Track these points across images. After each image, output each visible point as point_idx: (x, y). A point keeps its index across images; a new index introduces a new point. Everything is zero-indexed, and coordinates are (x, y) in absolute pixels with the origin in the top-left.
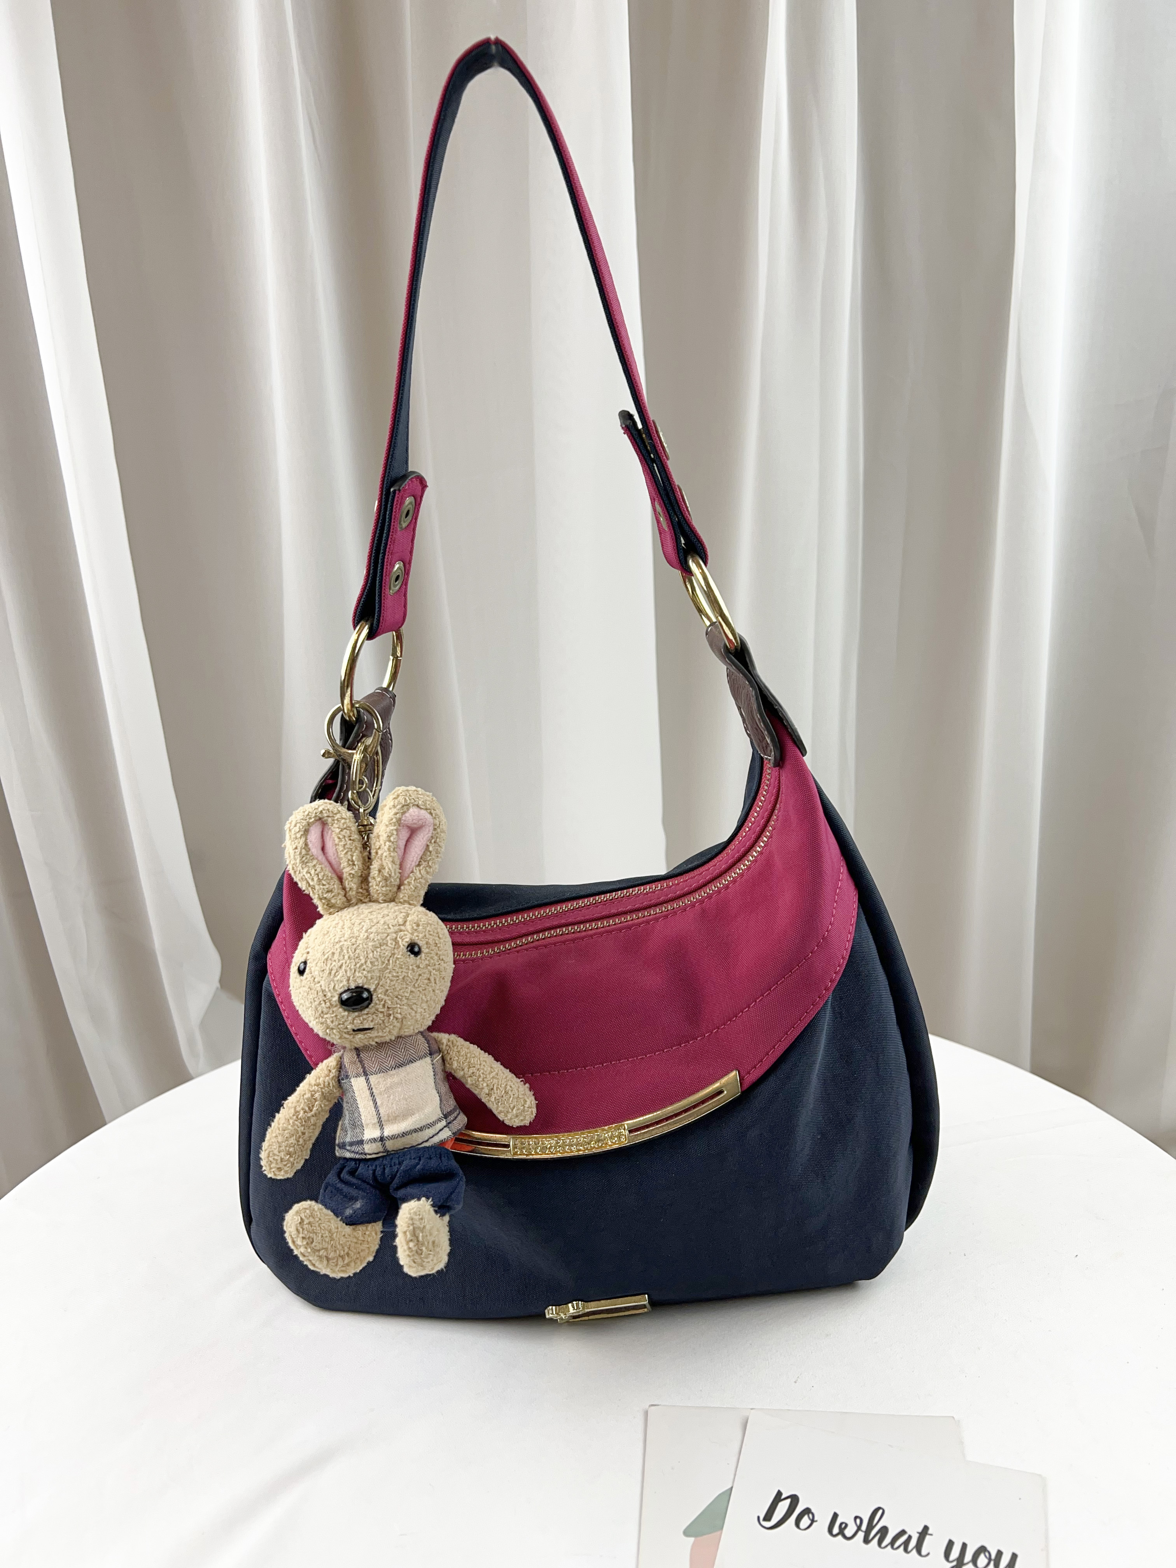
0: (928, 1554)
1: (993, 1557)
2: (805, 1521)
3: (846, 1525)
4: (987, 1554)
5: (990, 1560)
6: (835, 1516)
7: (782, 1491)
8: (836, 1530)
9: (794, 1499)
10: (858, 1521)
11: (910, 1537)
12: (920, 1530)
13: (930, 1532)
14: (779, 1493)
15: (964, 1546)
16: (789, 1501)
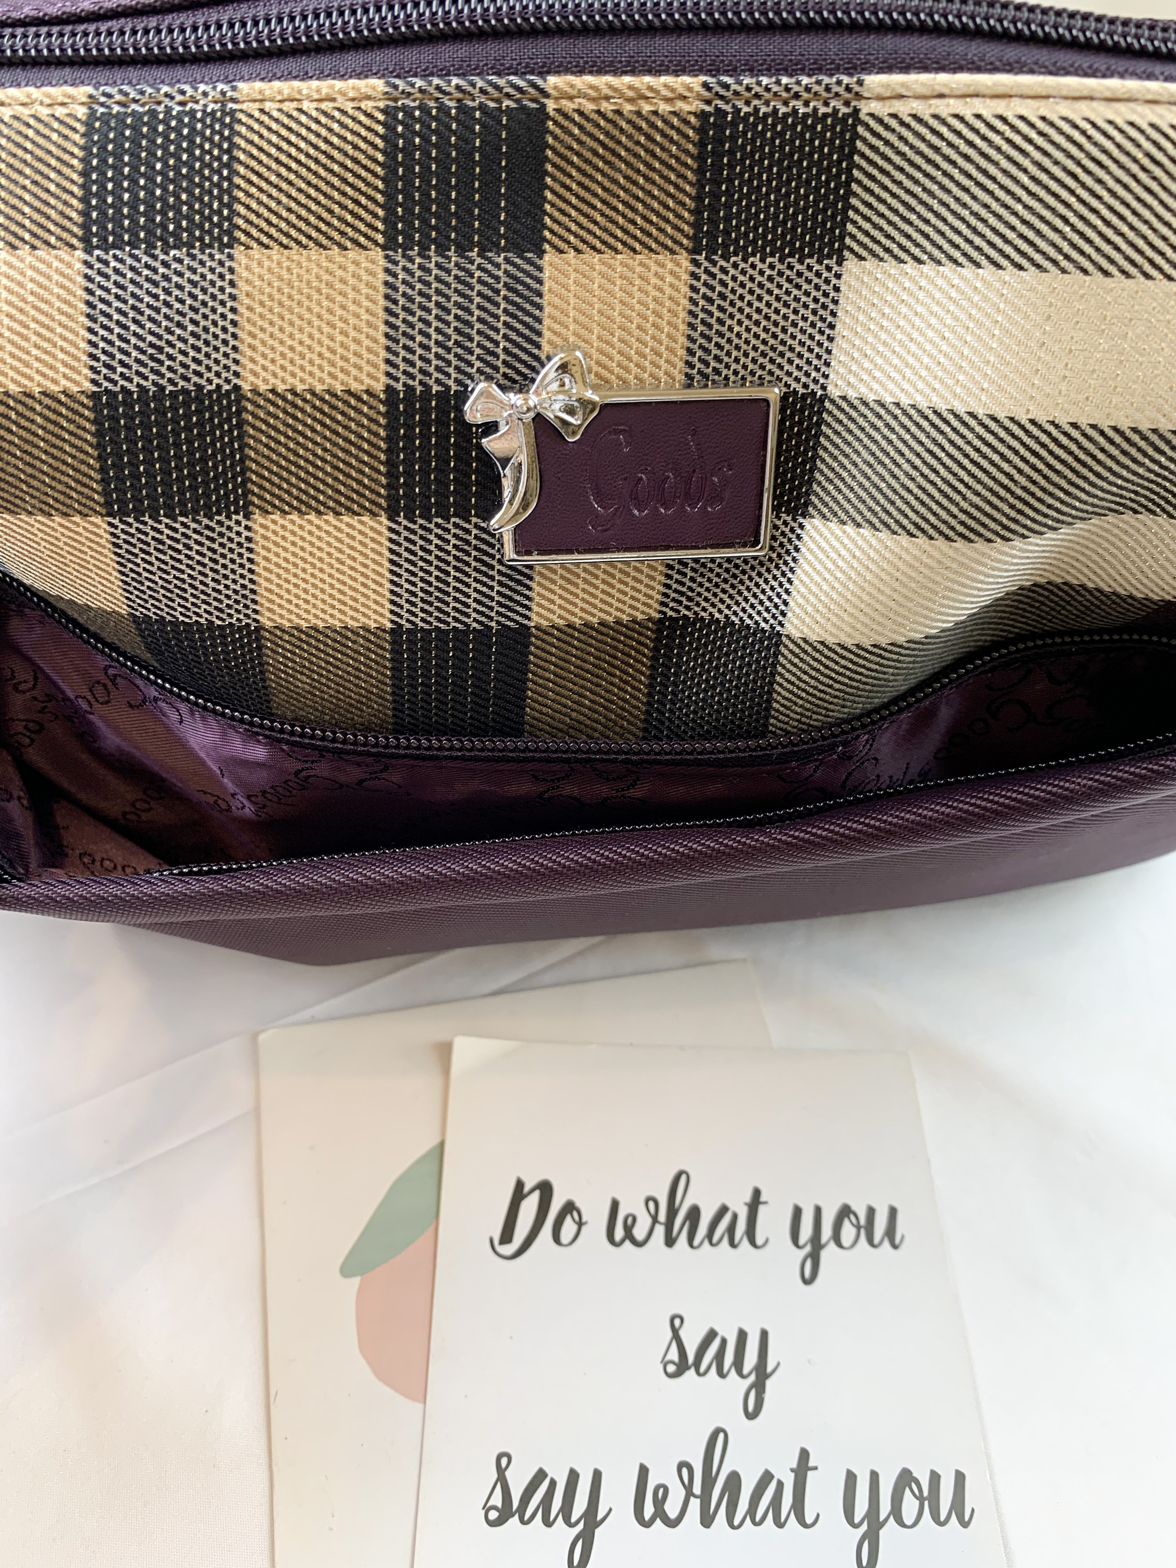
0: (767, 1241)
1: (863, 1221)
2: (569, 1228)
3: (634, 1219)
4: (852, 1217)
5: (858, 1227)
6: (615, 1206)
7: (524, 1179)
8: (619, 1233)
9: (545, 1189)
10: (651, 1205)
11: (735, 1217)
12: (748, 1198)
13: (763, 1198)
14: (520, 1185)
15: (818, 1211)
16: (536, 1195)
